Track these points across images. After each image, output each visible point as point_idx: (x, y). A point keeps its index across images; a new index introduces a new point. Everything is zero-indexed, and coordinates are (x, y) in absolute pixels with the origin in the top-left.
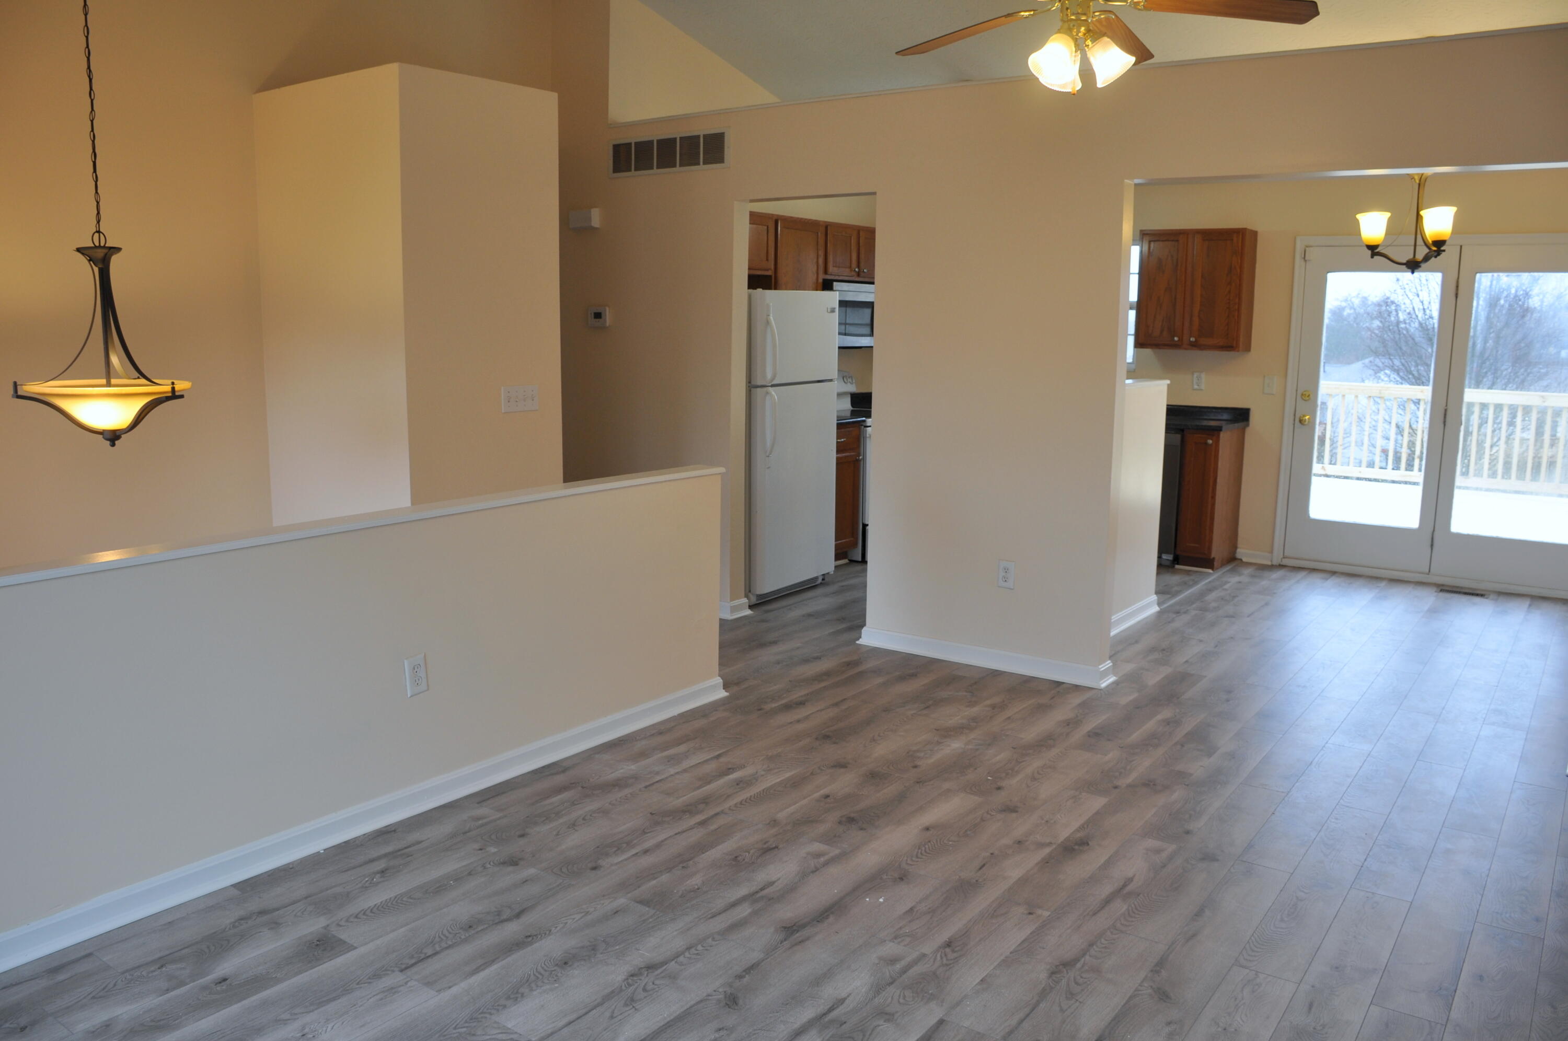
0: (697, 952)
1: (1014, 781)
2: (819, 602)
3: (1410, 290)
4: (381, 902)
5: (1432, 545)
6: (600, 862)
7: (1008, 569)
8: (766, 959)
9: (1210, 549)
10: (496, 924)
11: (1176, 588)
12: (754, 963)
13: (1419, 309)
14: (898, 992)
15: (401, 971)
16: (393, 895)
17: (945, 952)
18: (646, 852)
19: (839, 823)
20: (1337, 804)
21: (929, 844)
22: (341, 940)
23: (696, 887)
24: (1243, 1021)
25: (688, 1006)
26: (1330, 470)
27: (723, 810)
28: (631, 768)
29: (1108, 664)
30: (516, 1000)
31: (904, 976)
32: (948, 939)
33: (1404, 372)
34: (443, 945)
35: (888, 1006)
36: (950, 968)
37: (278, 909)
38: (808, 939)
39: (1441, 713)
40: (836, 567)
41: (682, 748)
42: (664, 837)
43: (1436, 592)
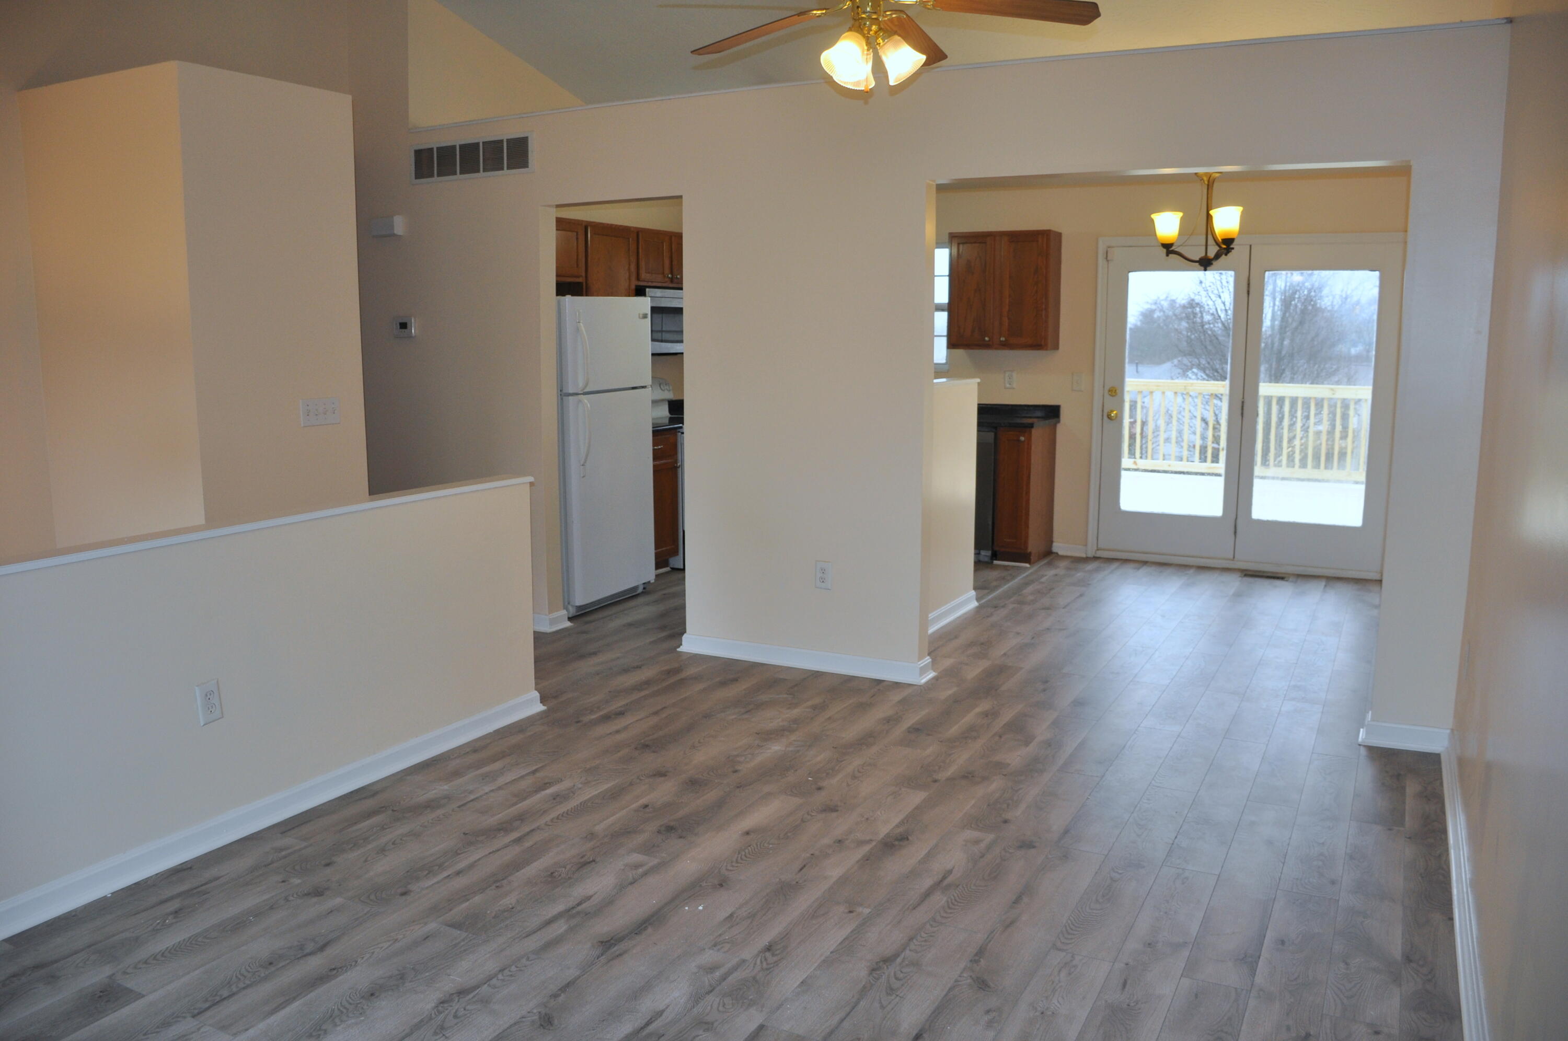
0: (511, 973)
1: (834, 781)
2: (642, 611)
3: (1212, 291)
4: (174, 945)
5: (1235, 532)
6: (410, 887)
7: (825, 570)
8: (582, 975)
9: (1026, 543)
10: (298, 958)
11: (995, 583)
12: (570, 981)
13: (1221, 310)
14: (718, 1000)
15: (194, 1017)
16: (187, 936)
17: (765, 957)
18: (458, 873)
19: (658, 832)
20: (1149, 785)
21: (749, 848)
22: (127, 989)
23: (511, 906)
24: (1060, 1004)
25: (500, 1031)
26: (1142, 464)
27: (539, 826)
28: (444, 788)
29: (927, 660)
30: (319, 1037)
31: (724, 983)
32: (768, 943)
33: (1210, 370)
34: (241, 985)
35: (708, 1014)
36: (770, 972)
37: (56, 961)
38: (625, 952)
39: (1246, 692)
40: (657, 576)
41: (497, 765)
42: (478, 858)
43: (1240, 577)
